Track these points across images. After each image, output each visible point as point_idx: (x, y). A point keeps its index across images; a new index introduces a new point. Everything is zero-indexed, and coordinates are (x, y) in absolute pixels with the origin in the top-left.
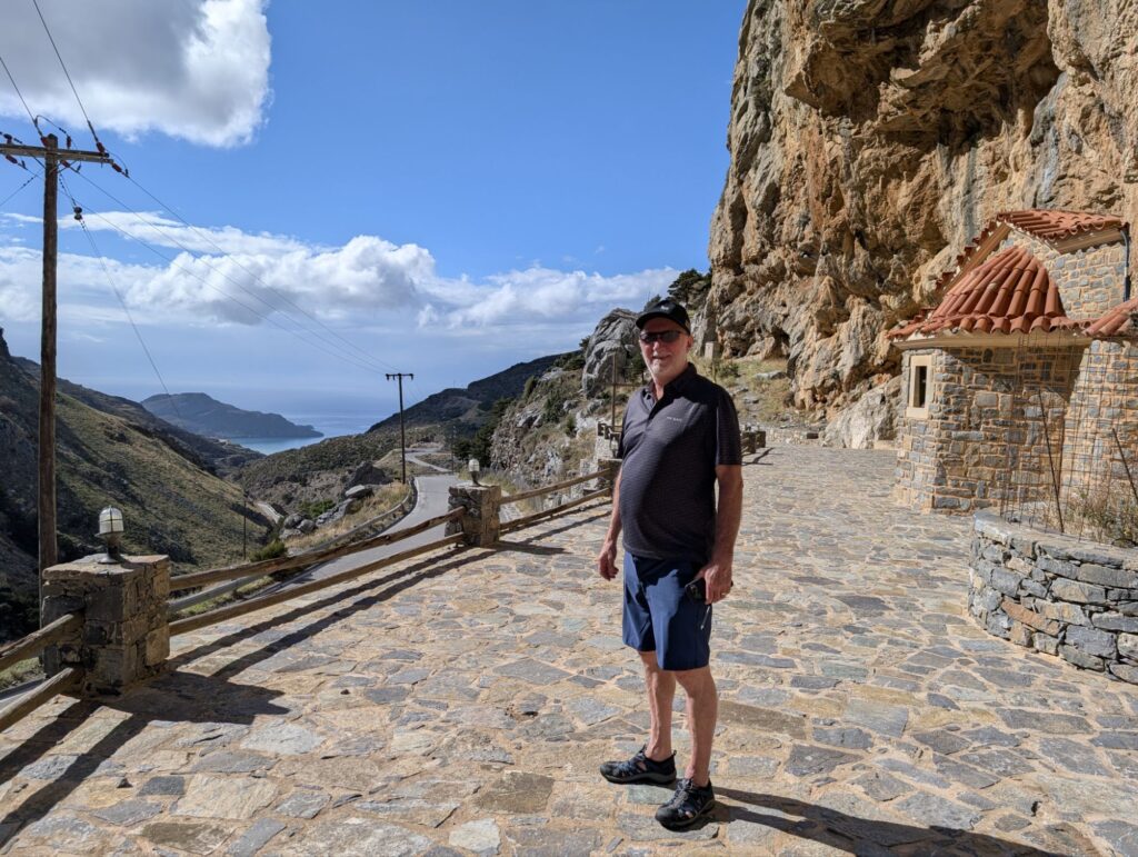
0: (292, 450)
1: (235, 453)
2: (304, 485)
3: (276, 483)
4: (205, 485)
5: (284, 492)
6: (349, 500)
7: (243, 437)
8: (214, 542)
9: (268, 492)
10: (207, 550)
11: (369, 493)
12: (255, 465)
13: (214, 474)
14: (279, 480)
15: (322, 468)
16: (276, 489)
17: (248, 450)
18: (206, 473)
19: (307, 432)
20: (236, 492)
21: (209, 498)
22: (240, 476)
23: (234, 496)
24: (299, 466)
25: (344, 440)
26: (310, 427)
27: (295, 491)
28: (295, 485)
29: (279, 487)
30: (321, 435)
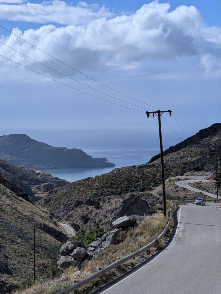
0: (89, 179)
1: (47, 181)
2: (98, 208)
3: (76, 206)
4: (19, 208)
5: (83, 214)
6: (116, 230)
7: (53, 168)
8: (26, 256)
9: (70, 213)
10: (19, 262)
11: (132, 224)
12: (61, 191)
13: (27, 200)
14: (79, 204)
15: (112, 193)
16: (76, 211)
17: (57, 179)
18: (21, 198)
19: (102, 163)
20: (44, 214)
21: (23, 219)
22: (50, 200)
23: (42, 217)
24: (94, 192)
25: (129, 170)
26: (104, 159)
27: (91, 213)
28: (91, 208)
29: (78, 209)
30: (112, 165)
